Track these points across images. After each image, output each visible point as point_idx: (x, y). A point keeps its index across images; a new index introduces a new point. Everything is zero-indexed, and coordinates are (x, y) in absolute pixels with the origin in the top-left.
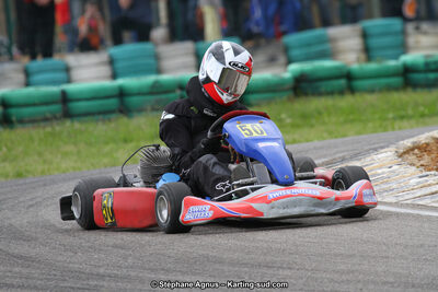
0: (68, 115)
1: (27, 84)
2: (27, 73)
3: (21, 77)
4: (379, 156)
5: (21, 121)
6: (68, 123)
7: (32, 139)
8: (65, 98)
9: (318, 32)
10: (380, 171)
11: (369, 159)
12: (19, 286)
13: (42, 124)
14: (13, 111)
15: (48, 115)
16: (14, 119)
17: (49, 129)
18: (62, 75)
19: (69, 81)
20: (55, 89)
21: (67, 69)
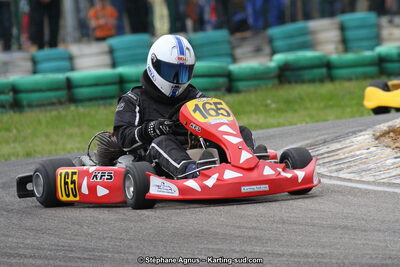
0: (73, 100)
1: (35, 72)
2: (34, 61)
3: (29, 65)
4: (358, 139)
5: (31, 106)
6: (72, 108)
7: (39, 122)
8: (69, 85)
9: (300, 25)
10: (358, 153)
11: (348, 141)
12: (31, 257)
13: (49, 108)
14: (23, 97)
15: (54, 100)
16: (25, 103)
17: (54, 113)
18: (66, 64)
19: (72, 69)
20: (61, 76)
21: (71, 58)
